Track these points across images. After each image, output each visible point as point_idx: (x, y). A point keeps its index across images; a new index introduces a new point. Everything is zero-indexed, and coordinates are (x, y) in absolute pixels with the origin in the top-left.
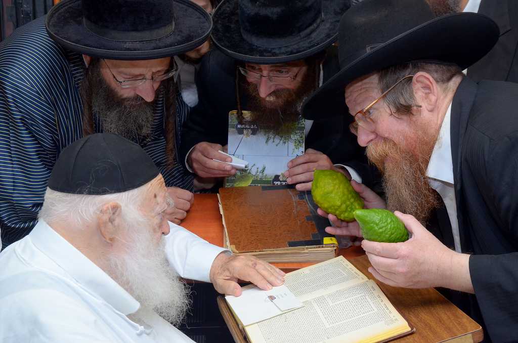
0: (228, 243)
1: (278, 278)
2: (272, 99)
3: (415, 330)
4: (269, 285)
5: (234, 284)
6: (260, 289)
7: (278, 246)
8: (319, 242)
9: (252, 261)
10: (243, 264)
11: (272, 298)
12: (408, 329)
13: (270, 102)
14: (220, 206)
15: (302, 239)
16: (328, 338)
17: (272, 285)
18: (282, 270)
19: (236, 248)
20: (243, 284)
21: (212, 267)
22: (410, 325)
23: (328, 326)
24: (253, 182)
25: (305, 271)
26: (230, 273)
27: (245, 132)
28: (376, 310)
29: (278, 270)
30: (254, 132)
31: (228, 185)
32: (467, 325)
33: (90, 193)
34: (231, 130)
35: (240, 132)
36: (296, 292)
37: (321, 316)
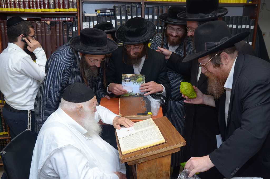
0: (120, 113)
4: (129, 126)
5: (119, 126)
7: (134, 115)
8: (146, 114)
9: (124, 119)
11: (128, 130)
12: (165, 141)
14: (119, 102)
15: (142, 113)
16: (141, 143)
17: (130, 126)
19: (122, 115)
20: (121, 126)
21: (113, 120)
23: (142, 140)
24: (129, 95)
25: (140, 122)
26: (118, 123)
27: (127, 81)
29: (132, 122)
30: (129, 81)
32: (182, 140)
33: (74, 102)
34: (122, 80)
35: (125, 81)
36: (136, 129)
37: (141, 137)
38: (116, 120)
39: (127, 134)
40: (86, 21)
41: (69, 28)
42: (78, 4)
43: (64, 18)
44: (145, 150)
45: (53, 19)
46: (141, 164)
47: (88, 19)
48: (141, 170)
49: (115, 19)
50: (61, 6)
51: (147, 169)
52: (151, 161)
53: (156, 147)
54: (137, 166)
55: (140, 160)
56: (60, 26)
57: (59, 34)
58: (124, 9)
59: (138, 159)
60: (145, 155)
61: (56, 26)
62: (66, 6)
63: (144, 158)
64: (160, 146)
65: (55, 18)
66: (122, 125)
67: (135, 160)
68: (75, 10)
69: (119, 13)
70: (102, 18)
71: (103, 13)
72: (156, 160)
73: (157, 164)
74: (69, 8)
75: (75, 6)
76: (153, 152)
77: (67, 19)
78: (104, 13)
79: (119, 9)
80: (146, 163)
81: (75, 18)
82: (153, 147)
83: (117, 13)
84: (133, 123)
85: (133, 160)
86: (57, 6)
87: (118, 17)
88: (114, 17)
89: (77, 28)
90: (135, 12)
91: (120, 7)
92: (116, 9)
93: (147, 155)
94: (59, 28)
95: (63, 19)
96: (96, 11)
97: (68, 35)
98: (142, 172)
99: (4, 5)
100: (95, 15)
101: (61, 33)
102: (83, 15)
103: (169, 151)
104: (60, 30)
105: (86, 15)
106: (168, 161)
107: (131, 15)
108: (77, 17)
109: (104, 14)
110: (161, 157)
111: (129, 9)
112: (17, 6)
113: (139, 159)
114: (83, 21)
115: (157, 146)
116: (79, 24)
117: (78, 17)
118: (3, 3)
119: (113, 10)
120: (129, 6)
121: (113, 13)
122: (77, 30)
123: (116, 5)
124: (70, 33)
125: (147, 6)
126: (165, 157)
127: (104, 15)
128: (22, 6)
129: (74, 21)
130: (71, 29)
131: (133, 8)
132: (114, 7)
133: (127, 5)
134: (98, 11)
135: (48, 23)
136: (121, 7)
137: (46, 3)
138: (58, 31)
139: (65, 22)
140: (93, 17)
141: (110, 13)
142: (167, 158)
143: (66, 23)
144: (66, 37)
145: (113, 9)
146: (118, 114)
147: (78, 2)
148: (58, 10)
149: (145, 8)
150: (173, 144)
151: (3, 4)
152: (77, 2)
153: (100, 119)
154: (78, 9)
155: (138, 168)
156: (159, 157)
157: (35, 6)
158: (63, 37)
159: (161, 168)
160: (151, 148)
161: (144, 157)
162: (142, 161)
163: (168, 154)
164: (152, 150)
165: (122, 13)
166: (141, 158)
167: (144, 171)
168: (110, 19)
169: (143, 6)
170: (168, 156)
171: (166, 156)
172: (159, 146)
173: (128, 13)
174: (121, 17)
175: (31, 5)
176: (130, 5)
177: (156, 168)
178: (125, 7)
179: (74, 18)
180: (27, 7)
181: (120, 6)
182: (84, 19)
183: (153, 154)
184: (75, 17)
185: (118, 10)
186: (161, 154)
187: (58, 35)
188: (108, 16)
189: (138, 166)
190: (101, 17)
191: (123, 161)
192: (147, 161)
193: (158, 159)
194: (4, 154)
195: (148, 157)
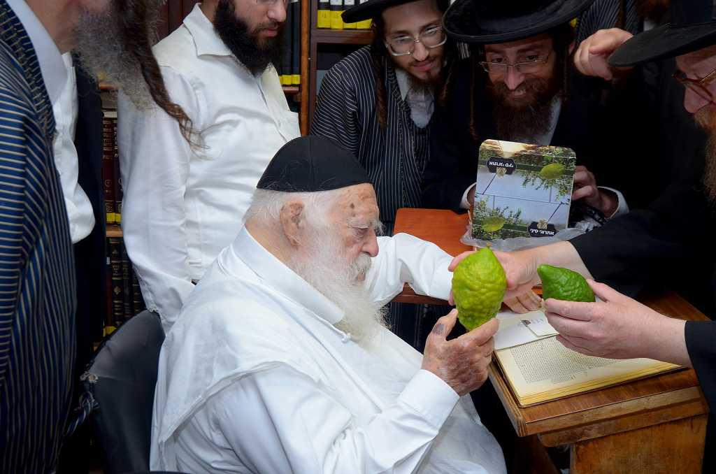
4: (524, 308)
11: (526, 322)
39: (526, 334)
46: (591, 444)
48: (591, 465)
51: (611, 463)
52: (631, 434)
54: (577, 449)
55: (591, 429)
59: (580, 426)
60: (612, 411)
63: (603, 423)
67: (569, 428)
72: (648, 432)
73: (650, 450)
76: (643, 400)
80: (612, 443)
85: (564, 429)
93: (620, 409)
106: (694, 438)
110: (671, 422)
113: (586, 424)
126: (686, 424)
142: (692, 426)
155: (579, 460)
156: (662, 421)
159: (668, 464)
161: (608, 416)
162: (594, 433)
166: (591, 423)
170: (696, 421)
171: (685, 419)
177: (647, 462)
183: (642, 408)
189: (578, 453)
191: (525, 429)
192: (614, 434)
193: (657, 428)
194: (93, 384)
195: (619, 421)
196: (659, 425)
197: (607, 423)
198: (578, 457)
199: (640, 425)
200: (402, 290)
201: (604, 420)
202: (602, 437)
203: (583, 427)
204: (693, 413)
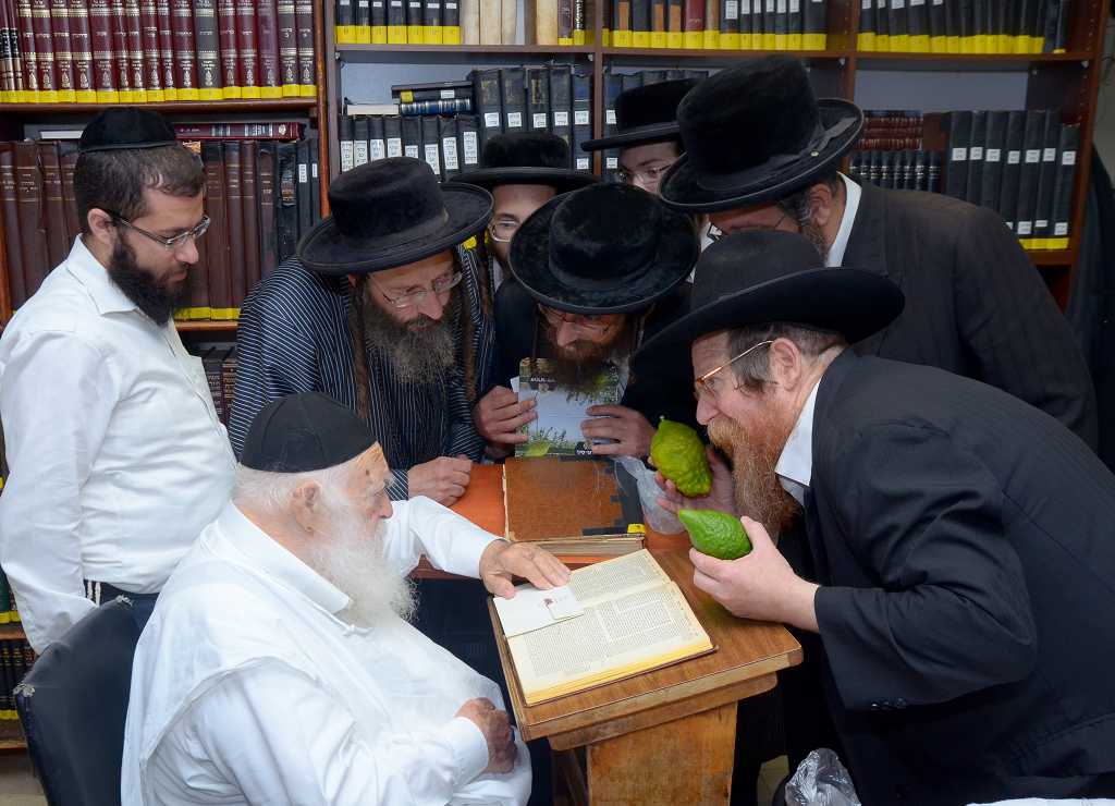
0: (507, 529)
1: (560, 576)
2: (572, 348)
3: (717, 647)
4: (549, 584)
5: (506, 583)
6: (538, 589)
7: (570, 534)
8: (622, 531)
9: (529, 550)
10: (521, 556)
11: (548, 602)
12: (709, 647)
13: (569, 352)
14: (504, 481)
15: (602, 526)
16: (609, 656)
17: (555, 586)
18: (567, 565)
19: (515, 535)
20: (519, 582)
21: (482, 558)
22: (713, 641)
23: (610, 641)
24: (551, 450)
25: (598, 567)
26: (502, 567)
27: (540, 386)
28: (673, 621)
29: (562, 565)
30: (552, 388)
31: (518, 454)
32: (785, 642)
33: (281, 470)
36: (580, 594)
37: (604, 628)
38: (492, 557)
39: (544, 616)
40: (353, 137)
41: (283, 166)
42: (320, 66)
43: (262, 124)
44: (627, 684)
45: (214, 130)
46: (607, 745)
47: (361, 128)
48: (609, 769)
49: (478, 125)
50: (250, 75)
51: (632, 764)
52: (652, 730)
53: (672, 670)
54: (593, 751)
55: (605, 728)
56: (242, 160)
57: (238, 192)
58: (516, 82)
59: (593, 725)
60: (627, 707)
61: (226, 161)
62: (271, 77)
63: (620, 720)
64: (691, 665)
65: (225, 126)
66: (522, 576)
67: (577, 729)
68: (307, 92)
69: (496, 100)
70: (422, 121)
71: (427, 104)
72: (672, 726)
73: (675, 746)
74: (281, 81)
75: (307, 74)
76: (662, 693)
77: (276, 130)
78: (429, 100)
79: (496, 83)
80: (631, 741)
81: (305, 126)
82: (661, 673)
83: (485, 100)
84: (564, 572)
85: (574, 730)
86: (231, 75)
87: (491, 120)
88: (473, 117)
89: (315, 166)
90: (566, 96)
91: (500, 76)
92: (482, 83)
93: (637, 704)
94: (242, 170)
95: (258, 132)
96: (396, 93)
97: (277, 196)
98: (613, 781)
99: (16, 78)
100: (392, 110)
101: (250, 189)
102: (341, 111)
103: (731, 689)
104: (242, 177)
105: (352, 111)
106: (722, 731)
107: (546, 109)
108: (315, 124)
109: (430, 107)
110: (696, 714)
111: (537, 83)
112: (67, 80)
113: (601, 723)
114: (340, 138)
115: (678, 668)
116: (323, 149)
117: (322, 123)
118: (11, 69)
119: (471, 89)
120: (538, 71)
121: (468, 101)
122: (315, 175)
123: (480, 68)
124: (288, 191)
125: (615, 70)
126: (713, 715)
127: (433, 113)
128: (85, 80)
129: (302, 137)
130: (289, 174)
131: (552, 78)
132: (475, 75)
133: (528, 67)
134: (407, 96)
135: (196, 147)
136: (504, 75)
137: (187, 66)
138: (236, 181)
139: (264, 141)
140: (384, 119)
141: (457, 102)
142: (720, 718)
143: (270, 150)
144: (267, 204)
145: (470, 83)
146: (502, 533)
147: (320, 57)
148: (234, 92)
149: (606, 78)
150: (746, 658)
151: (12, 74)
152: (314, 58)
153: (423, 556)
154: (321, 89)
155: (595, 764)
156: (686, 714)
157: (139, 77)
158: (258, 208)
159: (696, 760)
160: (654, 675)
161: (622, 713)
162: (610, 732)
163: (726, 700)
164: (654, 685)
165: (509, 99)
166: (606, 721)
167: (621, 777)
168: (457, 128)
169: (599, 70)
170: (725, 712)
171: (716, 708)
172: (685, 667)
173: (534, 102)
174: (503, 120)
175: (124, 76)
176: (540, 67)
177: (672, 760)
178: (518, 75)
179: (302, 127)
180: (109, 84)
181: (500, 72)
182: (345, 131)
183: (661, 701)
184: (305, 121)
185: (490, 86)
186: (693, 702)
187: (236, 197)
188: (449, 114)
189: (595, 754)
190: (419, 118)
191: (528, 732)
192: (632, 732)
193: (682, 722)
194: (28, 698)
195: (637, 716)
196: (684, 718)
197: (624, 720)
198: (593, 760)
199: (661, 720)
200: (417, 564)
201: (621, 717)
202: (618, 737)
203: (598, 726)
204: (720, 704)
